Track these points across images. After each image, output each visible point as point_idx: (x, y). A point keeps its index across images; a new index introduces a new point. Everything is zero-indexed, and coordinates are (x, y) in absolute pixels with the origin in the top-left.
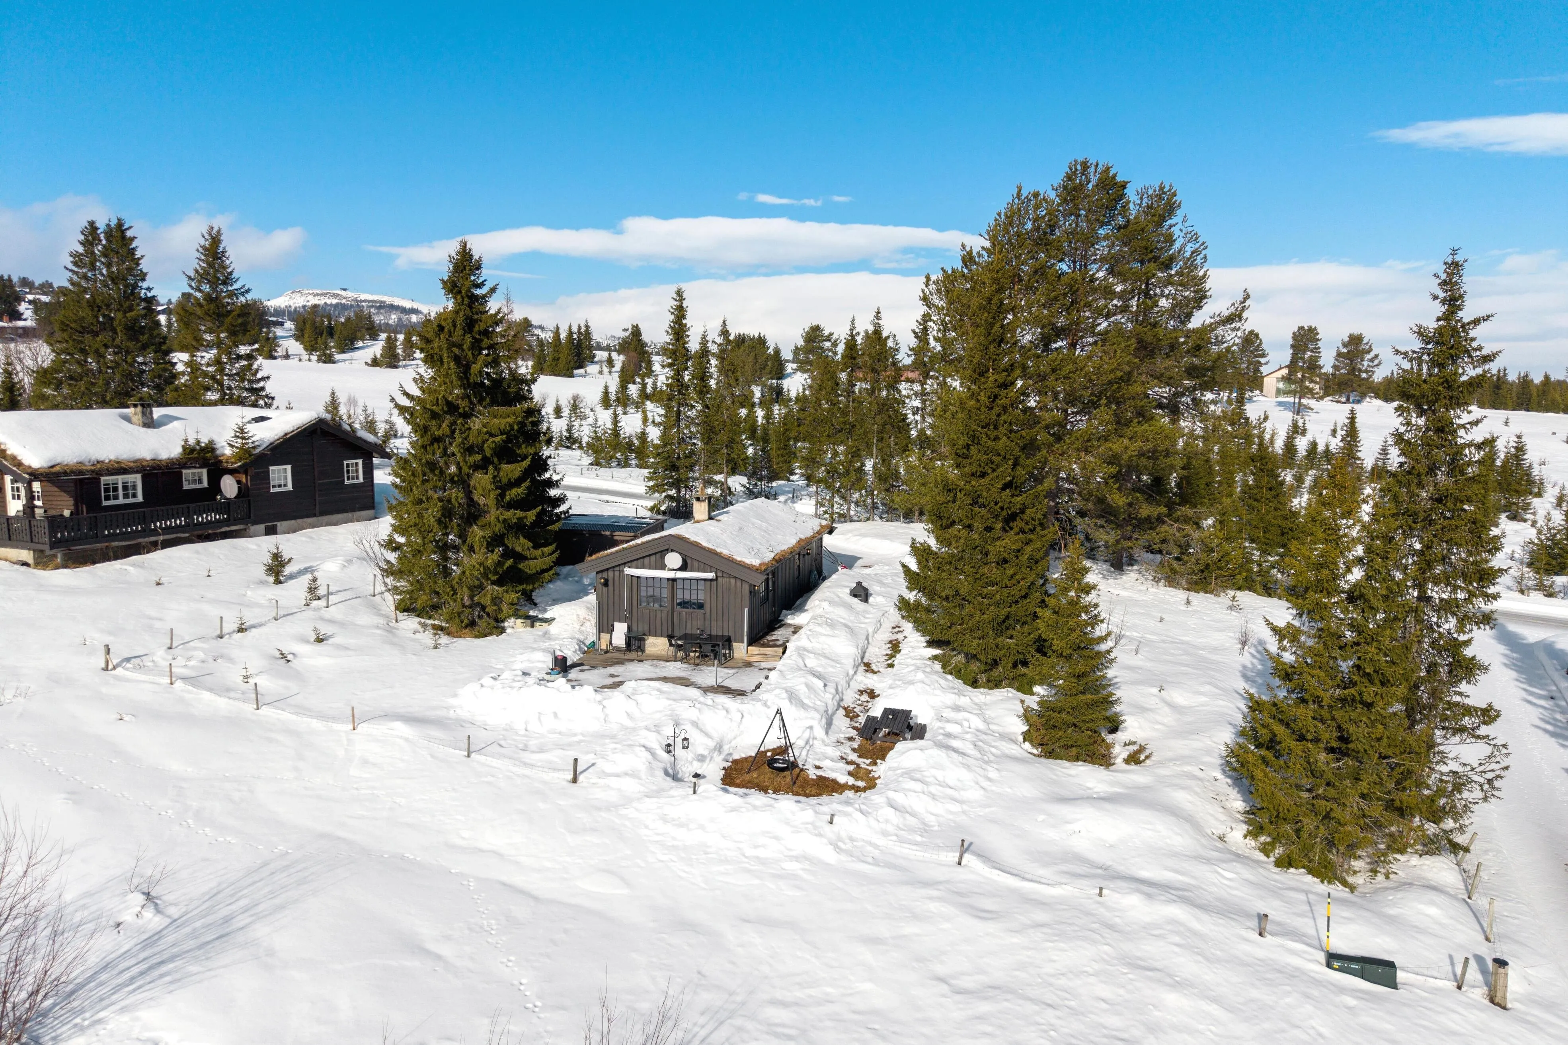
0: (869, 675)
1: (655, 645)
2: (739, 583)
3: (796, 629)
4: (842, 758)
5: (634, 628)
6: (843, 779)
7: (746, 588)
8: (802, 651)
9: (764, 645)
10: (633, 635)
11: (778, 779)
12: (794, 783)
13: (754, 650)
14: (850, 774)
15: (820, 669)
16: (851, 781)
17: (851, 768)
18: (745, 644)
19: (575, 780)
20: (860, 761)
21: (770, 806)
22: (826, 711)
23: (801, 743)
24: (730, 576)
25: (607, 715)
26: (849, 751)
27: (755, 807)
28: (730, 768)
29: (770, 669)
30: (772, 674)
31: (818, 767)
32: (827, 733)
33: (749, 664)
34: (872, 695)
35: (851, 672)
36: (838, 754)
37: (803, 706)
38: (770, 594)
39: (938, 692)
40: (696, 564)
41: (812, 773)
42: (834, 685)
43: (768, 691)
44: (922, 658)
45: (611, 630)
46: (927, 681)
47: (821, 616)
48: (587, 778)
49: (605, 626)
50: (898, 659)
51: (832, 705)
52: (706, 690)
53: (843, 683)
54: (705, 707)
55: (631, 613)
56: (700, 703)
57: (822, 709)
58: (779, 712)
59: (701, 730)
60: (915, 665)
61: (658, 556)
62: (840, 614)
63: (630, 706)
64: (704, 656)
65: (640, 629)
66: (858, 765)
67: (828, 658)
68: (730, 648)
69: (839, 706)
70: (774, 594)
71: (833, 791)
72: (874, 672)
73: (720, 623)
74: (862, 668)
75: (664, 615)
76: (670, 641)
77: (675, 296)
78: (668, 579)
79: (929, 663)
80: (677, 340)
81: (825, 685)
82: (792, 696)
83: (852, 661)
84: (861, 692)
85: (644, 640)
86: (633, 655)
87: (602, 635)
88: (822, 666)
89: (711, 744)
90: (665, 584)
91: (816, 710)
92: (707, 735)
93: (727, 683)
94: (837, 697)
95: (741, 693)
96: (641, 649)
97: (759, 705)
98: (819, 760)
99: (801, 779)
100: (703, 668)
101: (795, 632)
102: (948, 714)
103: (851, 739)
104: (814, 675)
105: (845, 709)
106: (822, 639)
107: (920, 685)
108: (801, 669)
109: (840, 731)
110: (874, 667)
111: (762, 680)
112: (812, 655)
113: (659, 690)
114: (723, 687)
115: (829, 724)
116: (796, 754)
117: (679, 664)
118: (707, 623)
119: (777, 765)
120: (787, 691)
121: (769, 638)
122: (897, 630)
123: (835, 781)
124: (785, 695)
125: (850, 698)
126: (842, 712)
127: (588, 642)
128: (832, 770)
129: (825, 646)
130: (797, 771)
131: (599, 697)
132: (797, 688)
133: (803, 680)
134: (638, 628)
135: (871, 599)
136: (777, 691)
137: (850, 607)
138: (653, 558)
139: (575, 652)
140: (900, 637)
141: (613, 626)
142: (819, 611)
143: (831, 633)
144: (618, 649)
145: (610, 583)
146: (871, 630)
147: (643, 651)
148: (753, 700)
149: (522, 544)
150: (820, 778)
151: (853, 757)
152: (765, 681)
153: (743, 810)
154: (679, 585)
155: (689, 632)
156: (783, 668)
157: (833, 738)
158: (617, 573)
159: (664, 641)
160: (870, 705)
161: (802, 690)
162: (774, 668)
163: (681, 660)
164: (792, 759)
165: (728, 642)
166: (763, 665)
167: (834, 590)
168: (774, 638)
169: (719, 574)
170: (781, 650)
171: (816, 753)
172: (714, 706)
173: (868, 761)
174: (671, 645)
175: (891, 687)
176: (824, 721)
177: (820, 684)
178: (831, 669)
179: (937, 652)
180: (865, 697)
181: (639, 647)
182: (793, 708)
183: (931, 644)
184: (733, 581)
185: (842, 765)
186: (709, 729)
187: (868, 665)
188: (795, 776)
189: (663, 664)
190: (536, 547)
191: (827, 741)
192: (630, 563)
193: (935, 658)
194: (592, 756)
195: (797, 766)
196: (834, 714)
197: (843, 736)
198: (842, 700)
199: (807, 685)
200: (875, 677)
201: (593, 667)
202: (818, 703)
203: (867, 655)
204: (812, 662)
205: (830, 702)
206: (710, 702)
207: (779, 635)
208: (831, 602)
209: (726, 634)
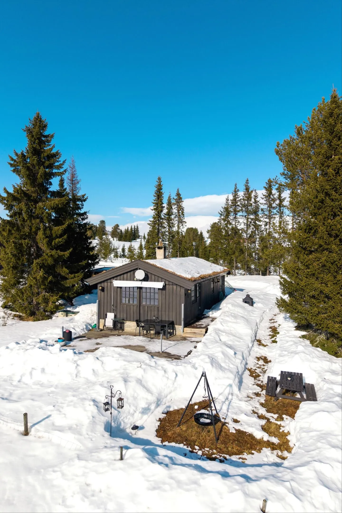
0: (261, 347)
1: (130, 327)
2: (179, 288)
3: (213, 320)
4: (254, 412)
5: (118, 316)
6: (259, 434)
7: (183, 291)
8: (217, 331)
9: (194, 327)
10: (117, 320)
11: (204, 434)
12: (218, 439)
13: (188, 330)
14: (264, 429)
15: (230, 343)
16: (266, 437)
17: (263, 422)
18: (182, 326)
19: (26, 433)
20: (268, 415)
21: (195, 482)
22: (238, 372)
23: (222, 398)
24: (173, 284)
25: (78, 372)
26: (258, 406)
27: (179, 483)
28: (164, 419)
29: (197, 342)
30: (199, 345)
31: (236, 421)
32: (240, 389)
33: (184, 339)
34: (266, 360)
35: (250, 345)
36: (250, 408)
37: (221, 368)
38: (198, 299)
39: (316, 360)
40: (153, 277)
41: (232, 427)
42: (241, 353)
43: (196, 356)
44: (295, 337)
45: (105, 317)
46: (306, 351)
47: (228, 312)
48: (38, 431)
49: (102, 315)
50: (278, 338)
51: (241, 368)
52: (153, 355)
53: (246, 352)
54: (149, 368)
55: (116, 307)
56: (146, 364)
57: (235, 370)
58: (204, 375)
59: (144, 387)
60: (293, 341)
61: (132, 272)
62: (239, 311)
63: (97, 365)
64: (158, 333)
65: (122, 317)
66: (268, 420)
67: (235, 336)
68: (174, 328)
69: (246, 368)
70: (200, 299)
71: (251, 448)
72: (265, 346)
73: (167, 313)
74: (256, 343)
75: (135, 308)
76: (137, 324)
77: (157, 180)
78: (138, 288)
79: (301, 340)
80: (158, 199)
81: (235, 354)
82: (213, 361)
83: (250, 338)
84: (258, 359)
85: (124, 323)
86: (116, 332)
87: (101, 320)
88: (231, 340)
89: (152, 398)
90: (136, 290)
91: (231, 372)
92: (148, 390)
93: (169, 351)
94: (244, 362)
95: (178, 358)
96: (122, 329)
97: (189, 367)
98: (236, 414)
99: (223, 433)
100: (155, 340)
101: (212, 321)
102: (328, 376)
103: (257, 395)
104: (227, 346)
105: (250, 370)
106: (230, 324)
107: (303, 355)
108: (217, 342)
109: (249, 388)
110: (263, 342)
111: (192, 348)
112: (224, 334)
113: (120, 354)
114: (166, 353)
115: (241, 382)
116: (218, 408)
117: (141, 338)
118: (160, 313)
119: (202, 420)
120: (209, 357)
121: (197, 323)
122: (273, 321)
123: (251, 436)
124: (208, 360)
125: (252, 363)
126: (247, 373)
127: (93, 325)
128: (249, 425)
129: (232, 329)
130: (219, 424)
131: (76, 357)
132: (216, 355)
133: (219, 349)
134: (120, 316)
135: (255, 305)
136: (202, 357)
137: (243, 308)
138: (129, 274)
139: (83, 329)
140: (276, 325)
141: (106, 315)
142: (227, 309)
143: (235, 321)
144: (109, 329)
145: (105, 289)
146: (258, 321)
147: (123, 330)
148: (185, 363)
149: (64, 271)
150: (239, 432)
151: (262, 411)
152: (194, 350)
153: (167, 487)
154: (144, 290)
155: (149, 318)
156: (206, 341)
157: (244, 393)
158: (109, 284)
159: (134, 324)
160: (266, 368)
161: (220, 357)
162: (201, 341)
163: (144, 335)
164: (214, 412)
165: (172, 325)
166: (193, 339)
167: (234, 299)
168: (200, 323)
169: (167, 283)
170: (204, 330)
171: (233, 408)
172: (156, 367)
173: (276, 416)
174: (138, 326)
175: (280, 356)
176: (237, 380)
177: (232, 352)
178: (238, 343)
179: (304, 333)
180: (261, 362)
181: (121, 328)
182: (214, 370)
183: (298, 328)
184: (175, 287)
185: (255, 419)
186: (150, 385)
187: (259, 341)
188: (218, 431)
189: (132, 337)
190: (71, 273)
191: (240, 396)
192: (116, 277)
193: (303, 337)
194: (51, 407)
195: (219, 420)
196: (243, 374)
197: (251, 391)
198: (247, 364)
199: (223, 353)
200: (265, 348)
201: (89, 339)
202: (231, 366)
203: (258, 335)
204: (224, 338)
205: (239, 365)
206: (153, 364)
207: (204, 322)
208: (233, 305)
209: (171, 320)
